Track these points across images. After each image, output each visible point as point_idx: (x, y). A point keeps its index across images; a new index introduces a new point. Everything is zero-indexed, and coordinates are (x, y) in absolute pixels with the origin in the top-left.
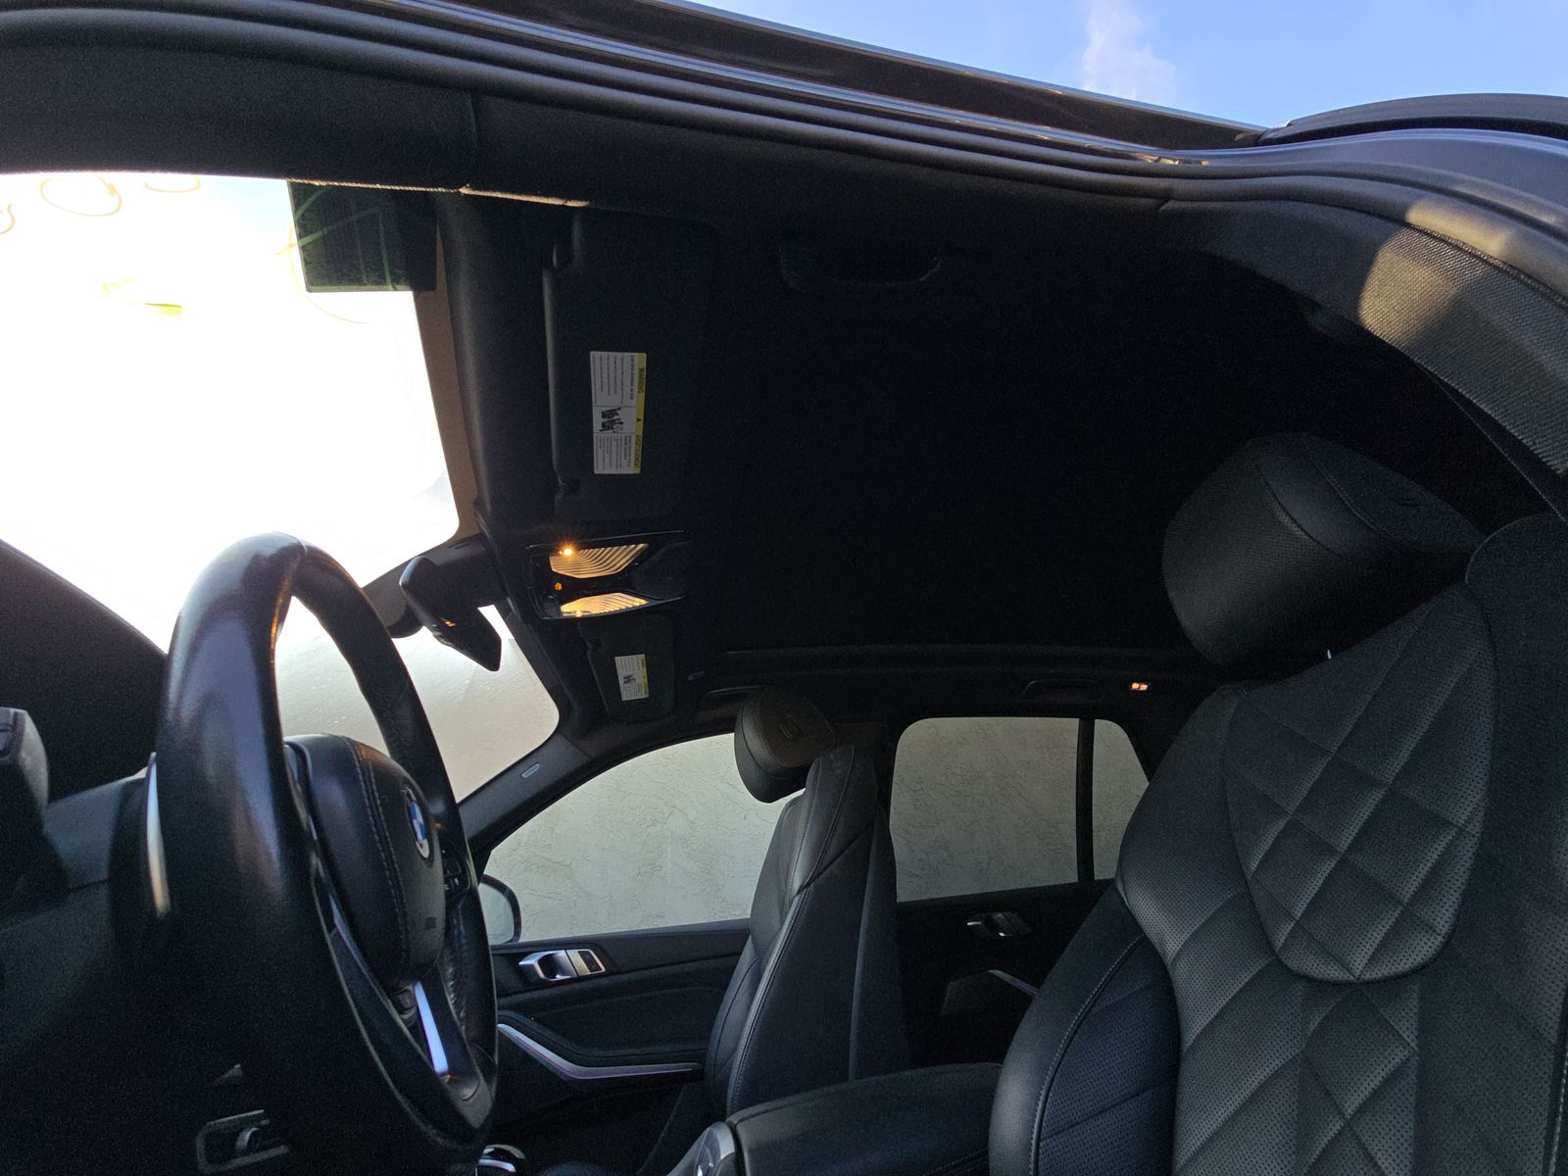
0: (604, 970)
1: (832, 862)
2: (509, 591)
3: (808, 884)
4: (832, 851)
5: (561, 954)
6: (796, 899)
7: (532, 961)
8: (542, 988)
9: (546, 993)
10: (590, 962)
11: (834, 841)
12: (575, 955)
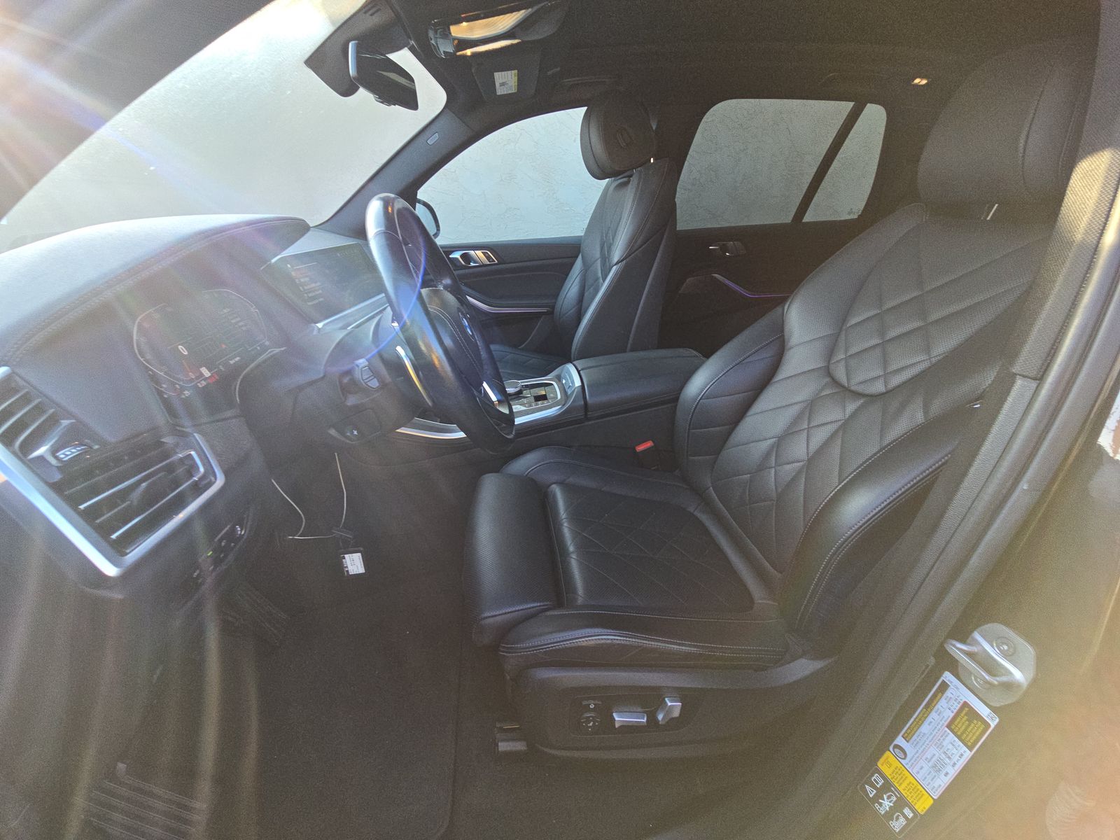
0: (496, 262)
1: (637, 250)
2: (412, 37)
3: (622, 261)
4: (639, 242)
5: (472, 252)
6: (615, 267)
7: (457, 255)
8: (464, 269)
9: (467, 271)
10: (488, 258)
11: (641, 237)
12: (479, 253)
